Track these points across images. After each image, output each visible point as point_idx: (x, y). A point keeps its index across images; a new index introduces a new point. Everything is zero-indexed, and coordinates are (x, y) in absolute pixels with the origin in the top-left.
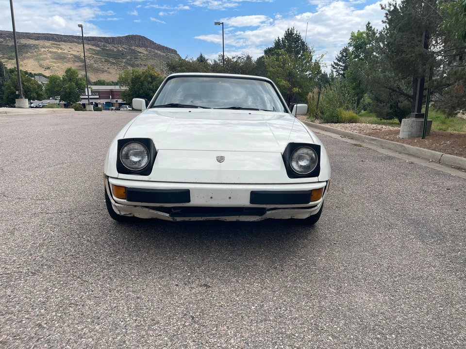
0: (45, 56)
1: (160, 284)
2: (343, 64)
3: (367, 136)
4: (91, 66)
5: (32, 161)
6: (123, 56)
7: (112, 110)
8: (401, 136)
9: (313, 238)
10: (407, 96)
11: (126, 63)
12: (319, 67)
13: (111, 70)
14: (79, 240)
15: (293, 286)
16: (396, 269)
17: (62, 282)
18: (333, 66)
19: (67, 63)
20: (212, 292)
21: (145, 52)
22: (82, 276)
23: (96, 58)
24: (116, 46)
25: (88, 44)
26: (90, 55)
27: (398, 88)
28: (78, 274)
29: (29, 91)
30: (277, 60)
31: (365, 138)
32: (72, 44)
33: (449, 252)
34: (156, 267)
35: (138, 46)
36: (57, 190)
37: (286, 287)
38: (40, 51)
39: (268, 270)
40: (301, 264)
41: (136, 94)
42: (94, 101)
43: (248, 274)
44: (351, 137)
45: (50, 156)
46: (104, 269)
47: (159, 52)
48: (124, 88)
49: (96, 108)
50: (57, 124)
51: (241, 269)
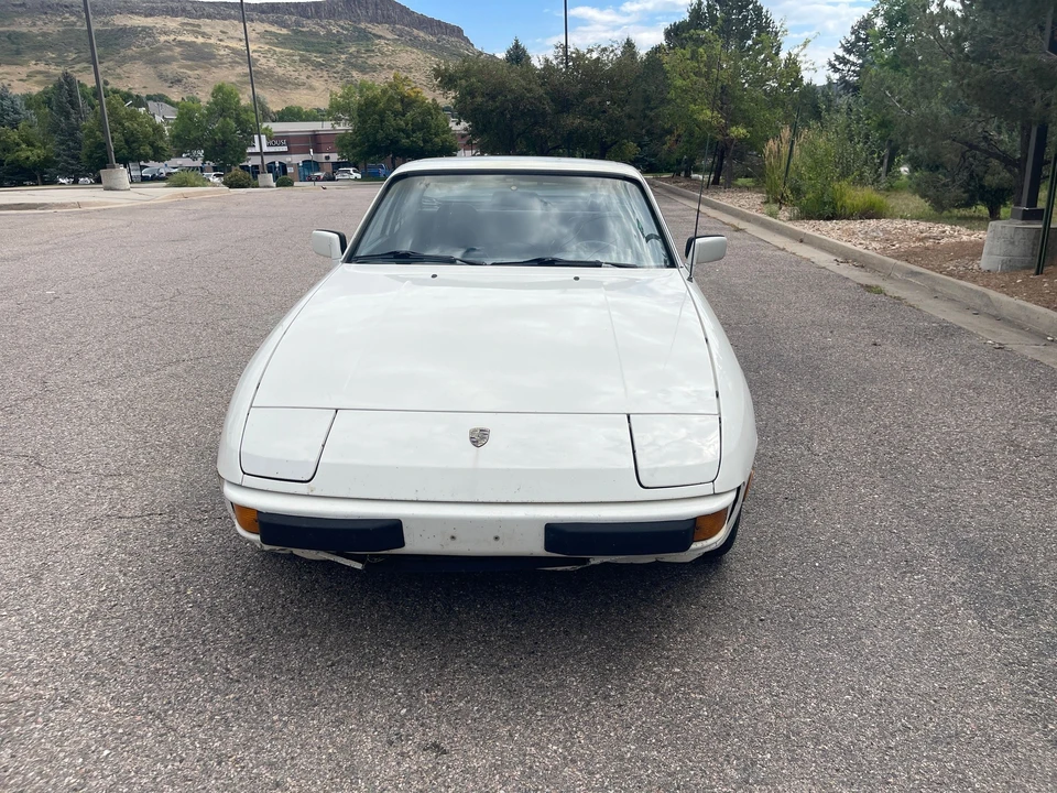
0: (169, 53)
1: (333, 743)
2: (859, 59)
3: (899, 263)
4: (270, 74)
5: (113, 356)
6: (341, 46)
7: (318, 179)
8: (985, 262)
9: (712, 599)
10: (1007, 161)
11: (347, 62)
12: (798, 71)
13: (316, 83)
14: (175, 602)
15: (638, 757)
16: (899, 709)
17: (121, 731)
18: (833, 66)
19: (216, 67)
20: (448, 767)
21: (390, 36)
22: (166, 711)
23: (281, 53)
24: (324, 22)
25: (262, 21)
26: (267, 47)
27: (985, 138)
28: (158, 706)
29: (134, 142)
30: (694, 57)
31: (895, 267)
32: (226, 22)
33: (1040, 654)
34: (333, 690)
35: (374, 20)
36: (152, 446)
37: (621, 758)
38: (158, 41)
39: (588, 703)
40: (668, 685)
41: (368, 141)
42: (277, 160)
43: (539, 713)
44: (862, 263)
45: (154, 340)
46: (217, 691)
47: (422, 34)
48: (344, 127)
49: (282, 177)
50: (184, 239)
51: (525, 696)
